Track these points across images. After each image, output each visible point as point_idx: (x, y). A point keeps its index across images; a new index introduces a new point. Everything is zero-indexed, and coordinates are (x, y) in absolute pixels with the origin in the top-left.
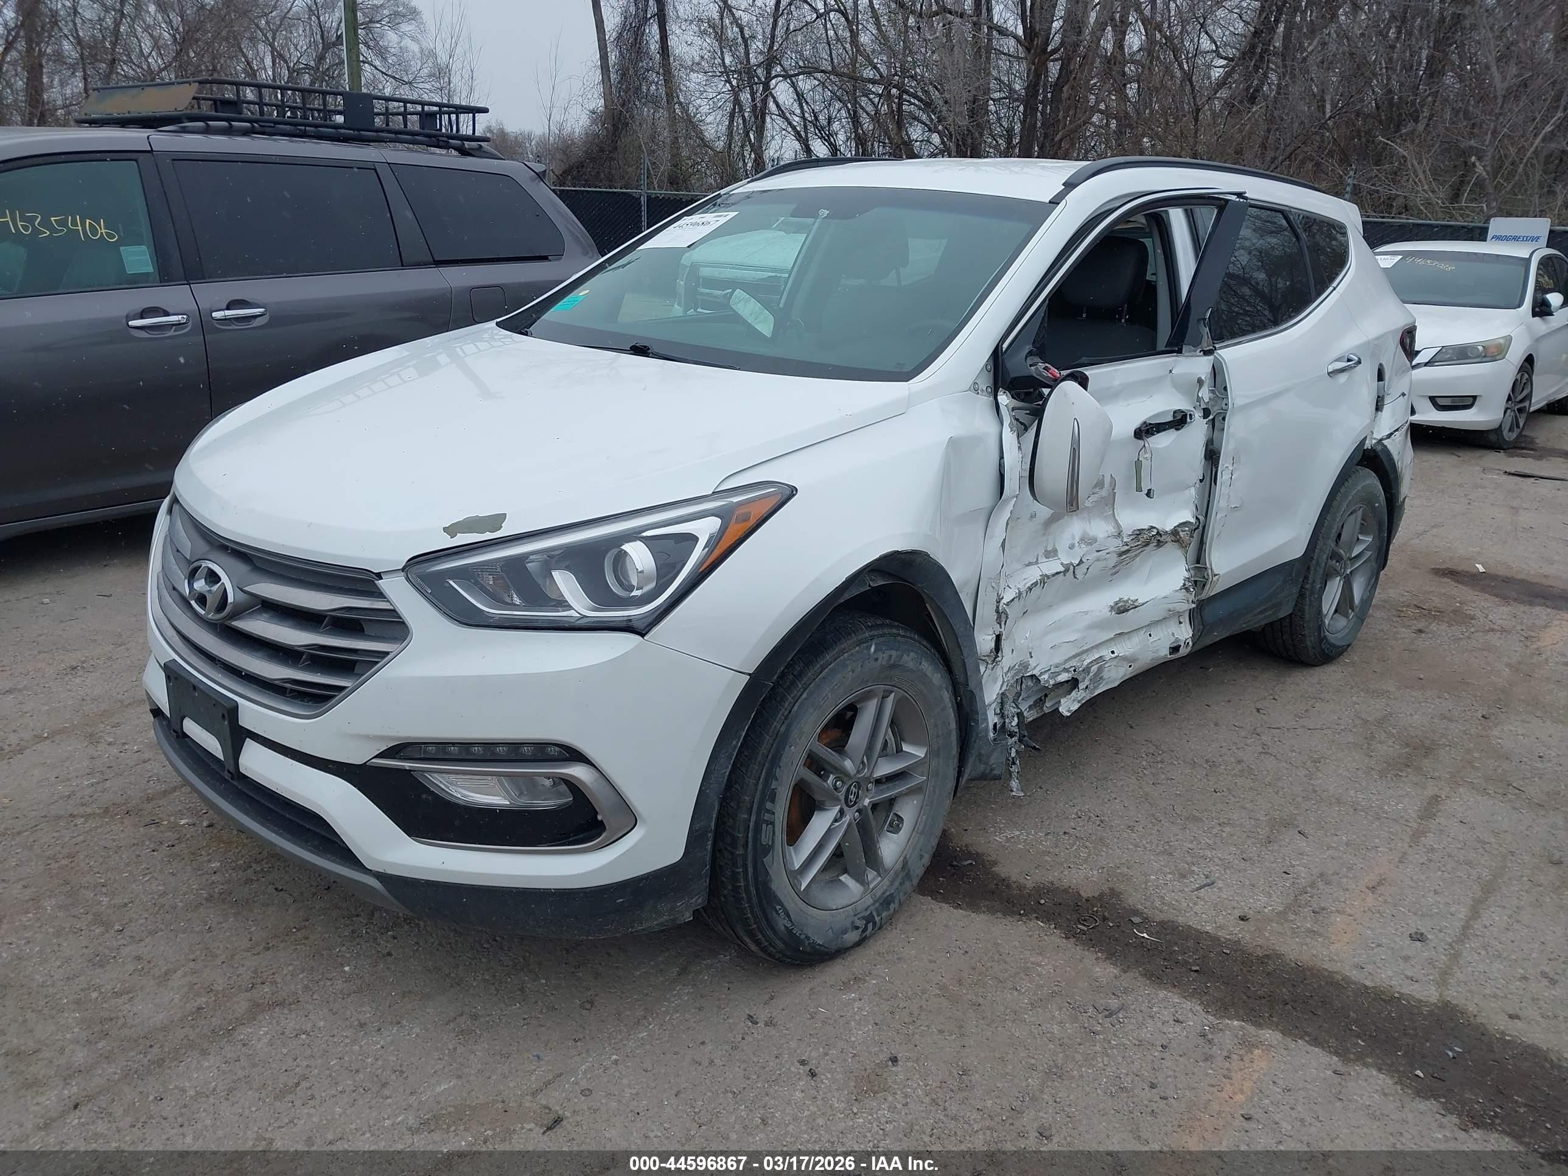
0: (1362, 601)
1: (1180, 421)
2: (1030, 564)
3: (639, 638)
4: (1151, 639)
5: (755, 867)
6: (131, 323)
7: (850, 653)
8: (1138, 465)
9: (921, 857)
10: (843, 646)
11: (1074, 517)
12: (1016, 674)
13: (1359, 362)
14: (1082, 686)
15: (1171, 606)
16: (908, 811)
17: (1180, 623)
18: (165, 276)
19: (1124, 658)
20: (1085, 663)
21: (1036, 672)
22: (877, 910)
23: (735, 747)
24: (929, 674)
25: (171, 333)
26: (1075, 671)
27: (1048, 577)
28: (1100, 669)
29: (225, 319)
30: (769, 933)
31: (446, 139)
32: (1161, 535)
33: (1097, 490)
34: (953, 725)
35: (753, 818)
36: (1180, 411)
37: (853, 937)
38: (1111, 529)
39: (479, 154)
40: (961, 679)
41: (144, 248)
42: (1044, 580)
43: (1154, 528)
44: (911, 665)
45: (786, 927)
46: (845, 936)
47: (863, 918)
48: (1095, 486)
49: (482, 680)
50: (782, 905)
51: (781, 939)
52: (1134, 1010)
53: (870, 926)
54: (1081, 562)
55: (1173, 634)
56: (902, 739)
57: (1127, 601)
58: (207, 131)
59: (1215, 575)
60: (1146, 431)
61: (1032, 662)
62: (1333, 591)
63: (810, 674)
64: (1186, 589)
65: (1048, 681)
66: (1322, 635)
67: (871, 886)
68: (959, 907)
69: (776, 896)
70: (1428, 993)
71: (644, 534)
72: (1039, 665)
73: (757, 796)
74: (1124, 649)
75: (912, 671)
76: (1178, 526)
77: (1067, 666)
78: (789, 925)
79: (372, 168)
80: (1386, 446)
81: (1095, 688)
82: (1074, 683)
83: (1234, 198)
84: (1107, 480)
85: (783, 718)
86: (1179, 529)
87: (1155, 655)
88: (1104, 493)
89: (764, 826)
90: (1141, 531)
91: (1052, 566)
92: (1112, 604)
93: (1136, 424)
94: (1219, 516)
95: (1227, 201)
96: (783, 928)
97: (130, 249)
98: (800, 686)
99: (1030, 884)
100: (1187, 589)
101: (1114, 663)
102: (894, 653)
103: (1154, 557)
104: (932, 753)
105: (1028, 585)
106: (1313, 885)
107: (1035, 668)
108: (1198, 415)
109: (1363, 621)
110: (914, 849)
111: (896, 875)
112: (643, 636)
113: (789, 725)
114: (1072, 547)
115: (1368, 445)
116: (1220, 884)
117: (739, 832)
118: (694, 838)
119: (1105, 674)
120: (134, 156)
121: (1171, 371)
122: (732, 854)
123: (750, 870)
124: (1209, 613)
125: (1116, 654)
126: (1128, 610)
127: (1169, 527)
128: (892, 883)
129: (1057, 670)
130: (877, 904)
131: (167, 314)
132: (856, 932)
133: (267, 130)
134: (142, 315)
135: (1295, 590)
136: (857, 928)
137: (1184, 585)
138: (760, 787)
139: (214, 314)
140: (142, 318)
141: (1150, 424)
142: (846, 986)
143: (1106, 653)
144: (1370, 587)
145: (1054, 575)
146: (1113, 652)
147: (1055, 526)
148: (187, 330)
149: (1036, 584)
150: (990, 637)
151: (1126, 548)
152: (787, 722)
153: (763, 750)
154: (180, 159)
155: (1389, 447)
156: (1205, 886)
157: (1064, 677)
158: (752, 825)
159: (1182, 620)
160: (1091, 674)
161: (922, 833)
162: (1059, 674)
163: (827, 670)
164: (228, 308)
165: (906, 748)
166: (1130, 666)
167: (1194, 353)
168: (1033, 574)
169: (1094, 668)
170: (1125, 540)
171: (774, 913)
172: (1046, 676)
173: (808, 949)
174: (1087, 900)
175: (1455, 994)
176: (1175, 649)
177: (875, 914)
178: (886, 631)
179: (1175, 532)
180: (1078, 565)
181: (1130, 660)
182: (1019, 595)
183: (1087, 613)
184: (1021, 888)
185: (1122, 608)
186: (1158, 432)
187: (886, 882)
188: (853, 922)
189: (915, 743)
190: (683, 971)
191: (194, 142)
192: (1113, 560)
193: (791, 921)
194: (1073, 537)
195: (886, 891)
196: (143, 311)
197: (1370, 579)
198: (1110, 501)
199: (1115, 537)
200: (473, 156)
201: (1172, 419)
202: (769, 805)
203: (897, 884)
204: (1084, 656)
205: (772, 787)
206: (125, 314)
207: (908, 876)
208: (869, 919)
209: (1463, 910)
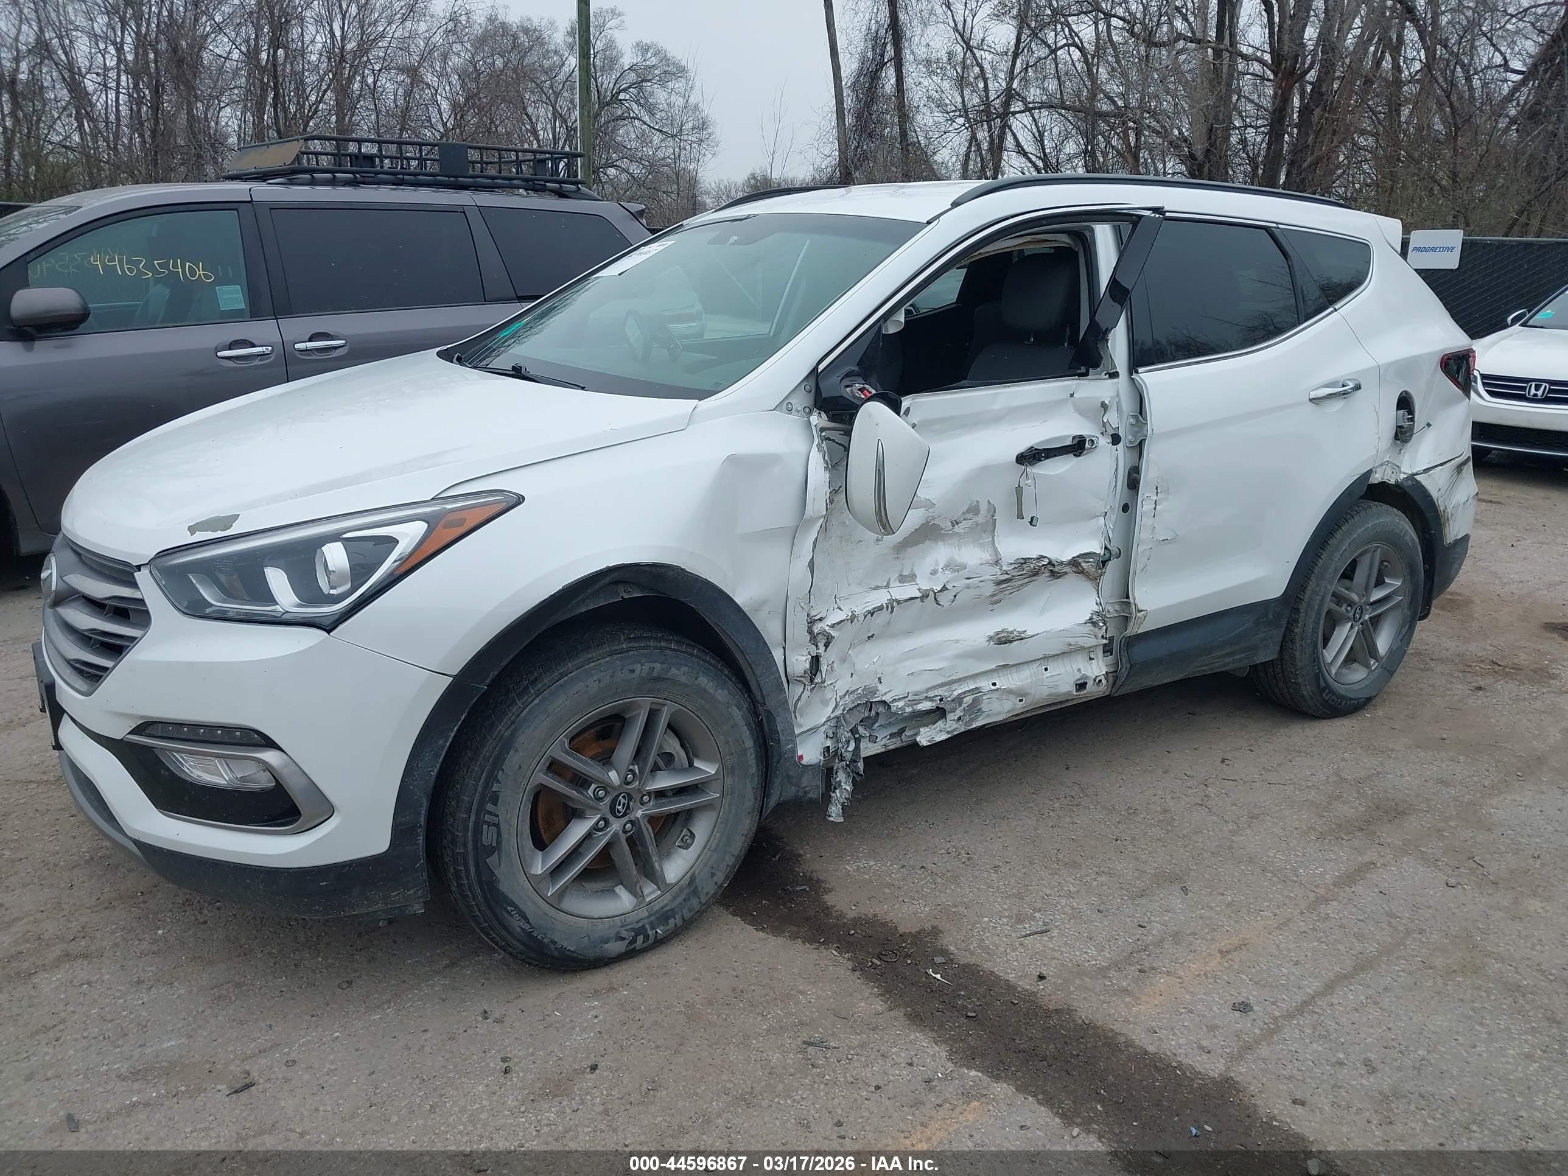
0: (1391, 651)
1: (1078, 447)
2: (877, 588)
3: (325, 634)
4: (1047, 674)
5: (477, 865)
6: (219, 354)
7: (597, 663)
8: (1019, 491)
9: (713, 875)
10: (591, 656)
11: (940, 543)
12: (859, 698)
13: (1357, 387)
14: (950, 716)
15: (1072, 641)
16: (702, 828)
17: (1091, 659)
18: (255, 312)
19: (1009, 692)
20: (956, 693)
21: (887, 698)
22: (651, 923)
23: (443, 747)
24: (711, 691)
25: (257, 362)
26: (941, 700)
27: (898, 602)
28: (976, 701)
29: (307, 350)
30: (503, 933)
31: (543, 183)
32: (1054, 565)
33: (970, 516)
34: (749, 743)
35: (472, 819)
36: (1081, 437)
37: (616, 948)
38: (986, 556)
39: (579, 196)
40: (759, 698)
41: (239, 286)
42: (893, 605)
43: (1045, 557)
44: (683, 679)
45: (522, 929)
46: (606, 946)
47: (632, 929)
48: (968, 511)
49: (191, 665)
50: (516, 907)
51: (518, 940)
52: (872, 1049)
53: (640, 939)
54: (944, 588)
55: (1079, 670)
56: (697, 756)
57: (1012, 632)
58: (313, 183)
59: (1139, 611)
60: (1031, 457)
61: (883, 689)
62: (1344, 636)
63: (546, 681)
64: (1092, 623)
65: (902, 709)
66: (1322, 684)
67: (648, 899)
68: (763, 929)
69: (506, 897)
70: (1213, 1067)
71: (345, 536)
72: (888, 691)
73: (477, 797)
74: (1004, 682)
75: (686, 686)
76: (1078, 557)
77: (931, 694)
78: (526, 927)
79: (462, 211)
80: (1418, 482)
81: (972, 720)
82: (939, 713)
83: (1147, 213)
84: (983, 508)
85: (509, 722)
86: (1080, 560)
87: (1053, 691)
88: (980, 519)
89: (485, 827)
90: (1026, 560)
91: (912, 591)
92: (992, 634)
93: (1022, 448)
94: (1141, 549)
95: (1140, 217)
96: (519, 930)
97: (225, 288)
98: (533, 692)
99: (851, 914)
100: (1094, 624)
101: (996, 695)
102: (658, 666)
103: (1045, 590)
104: (726, 770)
105: (870, 608)
106: (1159, 943)
107: (885, 694)
108: (1104, 442)
109: (1391, 673)
110: (705, 865)
111: (681, 890)
112: (329, 632)
113: (515, 731)
114: (934, 573)
115: (1376, 478)
116: (1055, 933)
117: (458, 831)
118: (400, 831)
119: (985, 706)
120: (235, 205)
121: (1072, 395)
122: (453, 852)
123: (472, 869)
124: (1140, 652)
125: (998, 686)
126: (1011, 642)
127: (1066, 557)
128: (674, 898)
129: (917, 698)
130: (653, 918)
131: (253, 346)
132: (620, 943)
133: (367, 180)
134: (230, 347)
135: (1277, 634)
136: (623, 939)
137: (1091, 619)
138: (480, 789)
139: (297, 346)
140: (230, 349)
141: (1036, 449)
142: (596, 993)
143: (985, 684)
144: (1401, 636)
145: (906, 601)
146: (994, 684)
147: (910, 551)
148: (271, 360)
149: (880, 608)
150: (804, 658)
151: (1006, 577)
152: (513, 726)
153: (485, 752)
154: (275, 207)
155: (1423, 483)
156: (1036, 933)
157: (926, 706)
158: (471, 825)
159: (1092, 656)
160: (964, 706)
161: (715, 850)
162: (919, 702)
163: (566, 678)
164: (310, 340)
165: (697, 764)
166: (1021, 700)
167: (1098, 376)
168: (881, 598)
169: (968, 699)
170: (1005, 568)
171: (506, 915)
172: (901, 704)
173: (556, 954)
174: (901, 935)
175: (1241, 1072)
176: (1081, 686)
177: (648, 927)
178: (651, 643)
179: (1074, 563)
180: (940, 591)
181: (1021, 694)
182: (853, 618)
183: (957, 641)
184: (842, 915)
185: (1003, 640)
186: (1047, 458)
187: (668, 896)
188: (618, 933)
189: (708, 759)
190: (453, 964)
191: (300, 193)
192: (989, 589)
193: (529, 923)
194: (937, 563)
195: (666, 905)
196: (231, 344)
197: (1402, 626)
198: (990, 527)
199: (991, 565)
200: (570, 198)
201: (1069, 443)
202: (490, 807)
203: (679, 900)
204: (955, 686)
205: (494, 789)
206: (214, 346)
207: (695, 893)
208: (640, 931)
209: (1316, 985)
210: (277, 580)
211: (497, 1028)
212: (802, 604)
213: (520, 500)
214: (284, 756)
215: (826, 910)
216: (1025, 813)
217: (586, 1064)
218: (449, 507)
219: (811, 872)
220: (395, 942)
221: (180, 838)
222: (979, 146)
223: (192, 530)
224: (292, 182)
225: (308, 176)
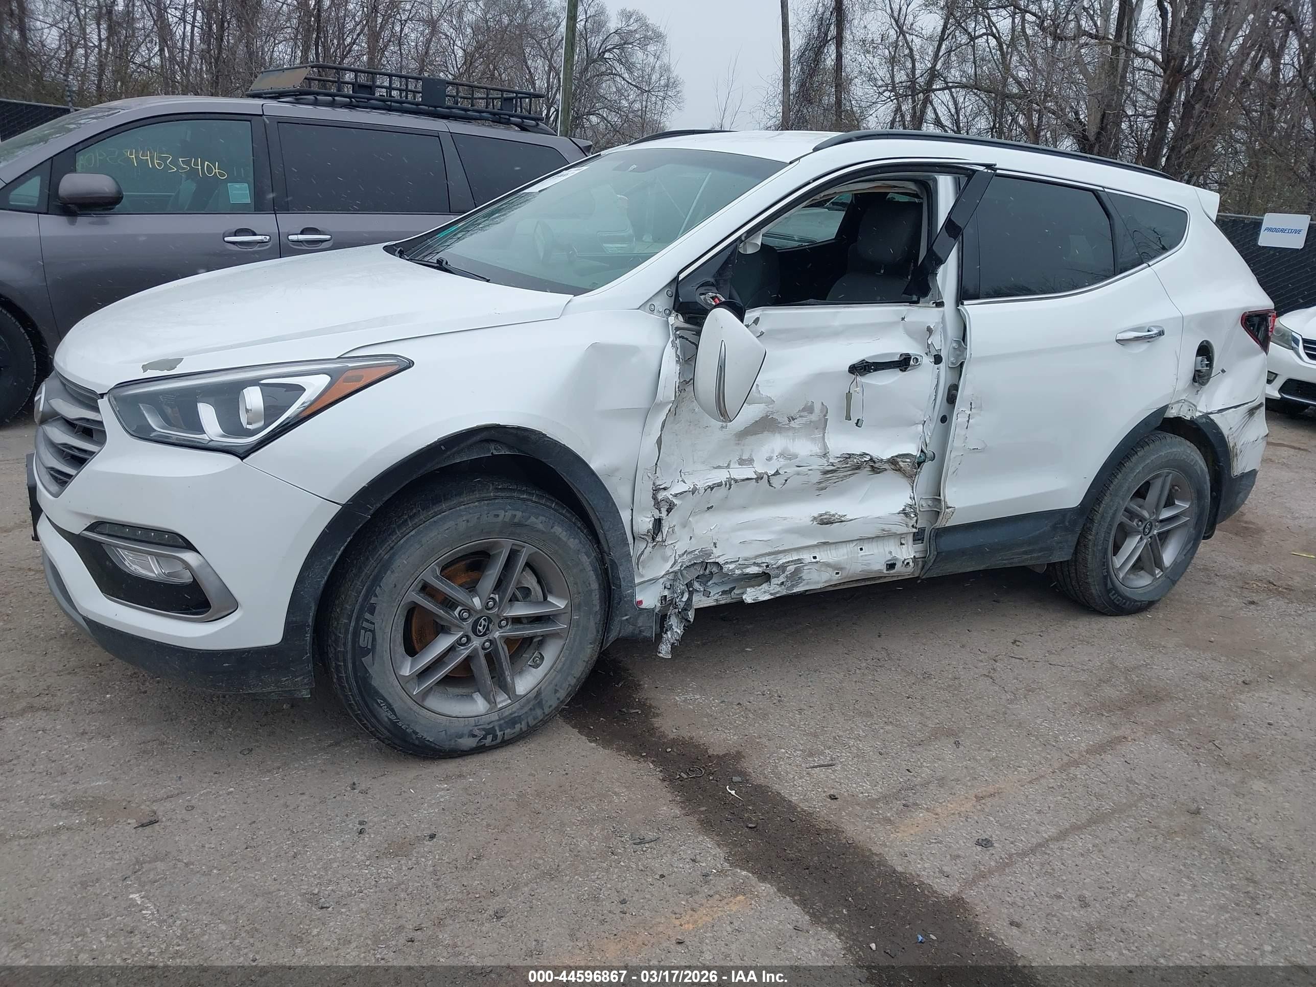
0: (1175, 564)
1: (904, 363)
2: (719, 467)
3: (239, 460)
4: (862, 553)
5: (354, 664)
6: (226, 239)
7: (467, 506)
8: (849, 396)
9: (556, 691)
10: (462, 500)
11: (777, 435)
12: (696, 558)
13: (1161, 333)
14: (774, 581)
15: (886, 527)
16: (550, 652)
17: (902, 544)
18: (259, 206)
19: (827, 565)
20: (780, 562)
21: (721, 561)
22: (500, 726)
23: (331, 562)
24: (565, 539)
25: (256, 248)
26: (767, 566)
27: (736, 481)
28: (797, 571)
29: (298, 241)
30: (373, 720)
31: (508, 117)
32: (874, 462)
33: (805, 414)
34: (595, 586)
35: (353, 624)
36: (908, 355)
37: (468, 743)
38: (816, 449)
39: (536, 130)
40: (606, 549)
41: (246, 185)
42: (730, 483)
43: (868, 454)
44: (540, 527)
45: (389, 718)
46: (460, 740)
47: (484, 729)
48: (804, 410)
49: (134, 478)
50: (385, 700)
51: (386, 728)
52: (664, 845)
53: (490, 738)
54: (777, 473)
55: (890, 553)
56: (551, 593)
57: (834, 515)
58: (316, 103)
59: (948, 508)
60: (862, 368)
61: (717, 552)
62: (1133, 546)
63: (422, 517)
64: (905, 513)
65: (732, 570)
66: (1110, 585)
67: (500, 706)
68: (595, 741)
69: (377, 692)
70: (948, 888)
71: (262, 382)
72: (721, 555)
73: (357, 607)
74: (824, 556)
75: (543, 533)
76: (897, 456)
77: (759, 561)
78: (393, 717)
79: (436, 135)
80: (1212, 420)
81: (793, 586)
82: (765, 577)
83: (981, 168)
84: (817, 408)
85: (389, 548)
86: (899, 460)
87: (865, 568)
88: (814, 417)
89: (363, 632)
90: (850, 456)
91: (748, 472)
92: (816, 515)
93: (855, 359)
94: (953, 455)
95: (974, 171)
96: (386, 719)
97: (237, 186)
98: (410, 525)
99: (671, 736)
100: (907, 515)
101: (816, 566)
102: (519, 514)
103: (865, 482)
104: (573, 606)
105: (710, 484)
106: (925, 784)
107: (719, 557)
108: (927, 361)
109: (1174, 583)
110: (550, 683)
111: (528, 701)
112: (242, 459)
113: (394, 554)
114: (769, 459)
115: (1172, 413)
116: (839, 767)
117: (340, 633)
118: (291, 628)
119: (805, 575)
120: (249, 118)
121: (903, 319)
122: (335, 649)
123: (350, 666)
124: (947, 543)
125: (818, 560)
126: (832, 523)
127: (886, 456)
128: (522, 707)
129: (746, 562)
130: (502, 722)
131: (255, 234)
132: (472, 739)
133: (361, 104)
134: (237, 233)
135: (1073, 539)
136: (474, 736)
137: (904, 510)
138: (360, 600)
139: (291, 237)
140: (235, 236)
141: (867, 362)
142: (447, 778)
143: (807, 557)
144: (1185, 551)
145: (743, 480)
146: (815, 558)
147: (751, 439)
148: (267, 247)
149: (719, 485)
150: (648, 520)
151: (831, 468)
152: (392, 552)
153: (366, 571)
154: (281, 121)
155: (1216, 421)
156: (823, 766)
157: (754, 570)
158: (351, 629)
159: (903, 542)
160: (787, 573)
161: (560, 671)
162: (748, 566)
163: (439, 516)
164: (302, 233)
165: (550, 599)
166: (837, 573)
167: (927, 305)
168: (721, 476)
169: (791, 568)
170: (831, 460)
171: (375, 705)
172: (732, 566)
173: (417, 742)
174: (709, 756)
175: (970, 895)
176: (891, 566)
177: (497, 728)
178: (515, 494)
179: (893, 461)
180: (774, 475)
181: (838, 568)
182: (694, 491)
183: (785, 519)
184: (664, 736)
185: (825, 521)
186: (875, 370)
187: (517, 705)
188: (471, 731)
189: (560, 596)
191: (305, 111)
192: (817, 477)
193: (396, 715)
194: (773, 451)
195: (515, 712)
196: (236, 232)
197: (1188, 542)
198: (822, 425)
199: (820, 457)
200: (529, 131)
201: (897, 359)
202: (367, 616)
203: (526, 709)
204: (780, 556)
205: (372, 602)
206: (222, 232)
207: (540, 704)
208: (490, 731)
209: (1053, 831)
210: (207, 414)
211: (361, 798)
212: (649, 475)
213: (411, 364)
214: (200, 558)
215: (652, 730)
216: (835, 669)
217: (427, 832)
218: (350, 365)
219: (646, 699)
220: (293, 722)
221: (116, 618)
222: (903, 116)
223: (145, 368)
224: (298, 102)
225: (311, 97)
